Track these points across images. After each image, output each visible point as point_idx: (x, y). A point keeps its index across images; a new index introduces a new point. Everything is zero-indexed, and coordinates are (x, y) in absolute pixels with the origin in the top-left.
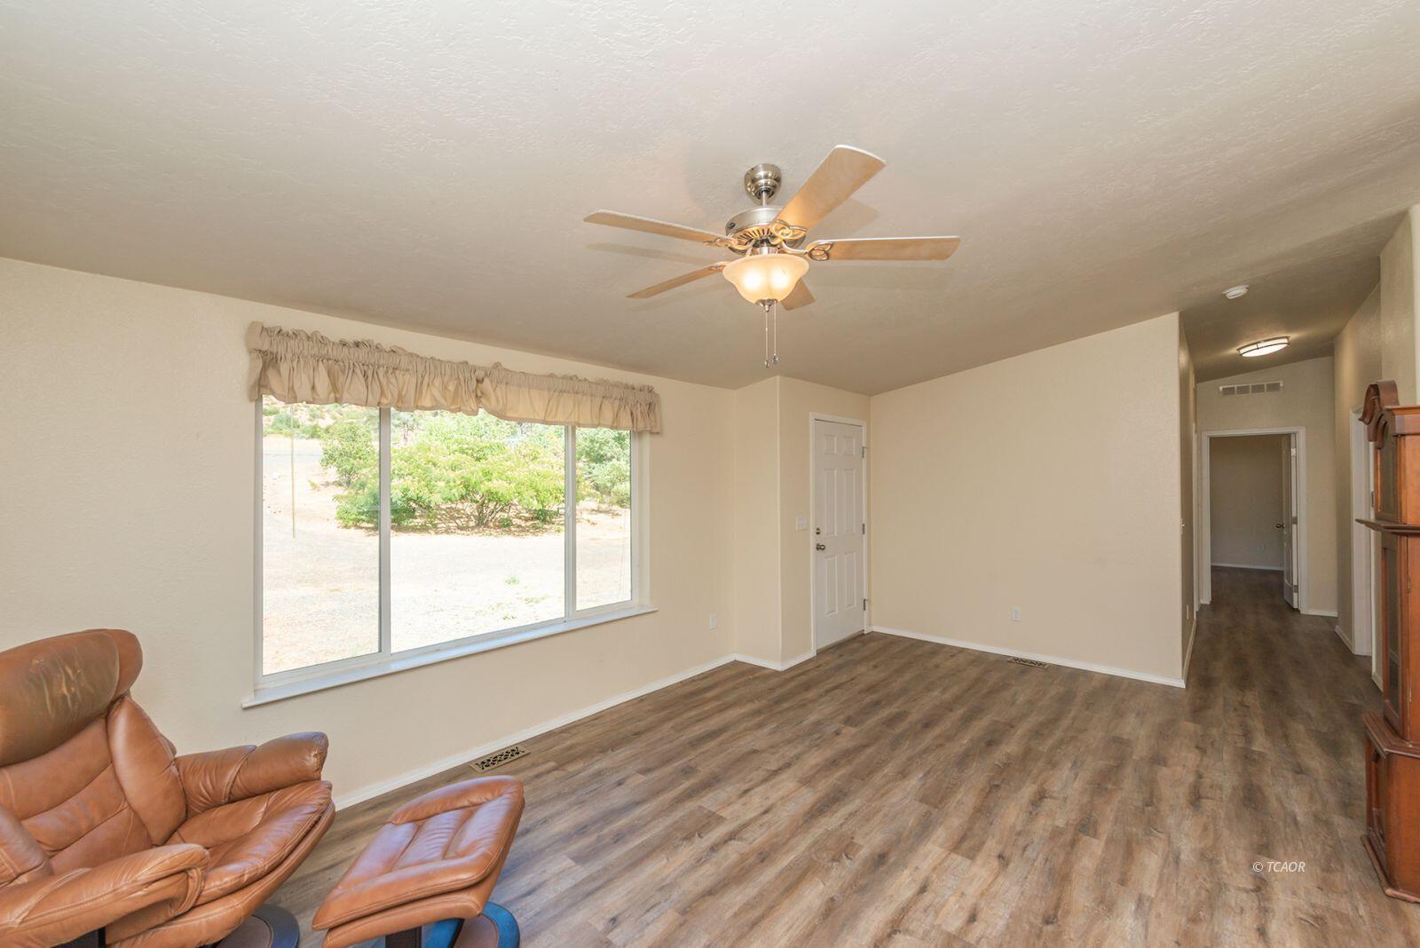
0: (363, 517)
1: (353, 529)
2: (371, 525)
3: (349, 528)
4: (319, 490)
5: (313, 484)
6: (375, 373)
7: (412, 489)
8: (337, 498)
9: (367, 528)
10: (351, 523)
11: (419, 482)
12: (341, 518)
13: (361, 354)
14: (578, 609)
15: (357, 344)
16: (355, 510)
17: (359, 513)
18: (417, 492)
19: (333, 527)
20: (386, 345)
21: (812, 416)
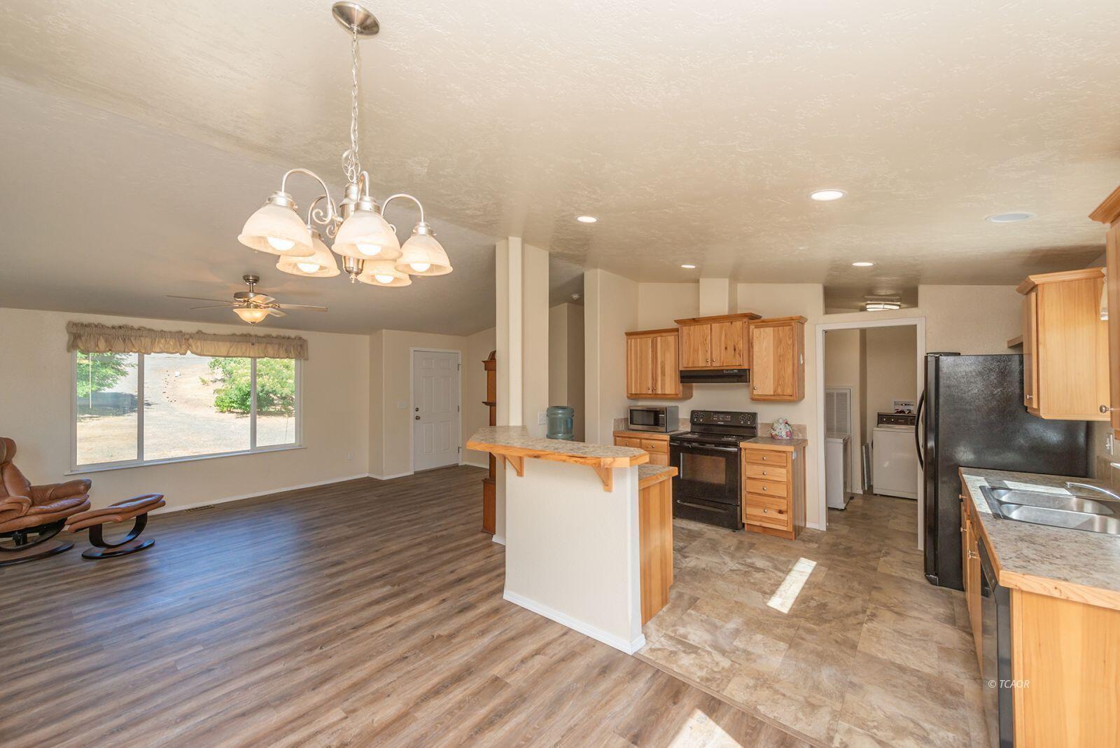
0: (234, 405)
1: (227, 413)
2: (240, 411)
3: (225, 412)
4: (208, 385)
5: (203, 381)
6: (129, 339)
7: (268, 384)
8: (217, 391)
9: (237, 413)
10: (225, 409)
11: (273, 379)
12: (218, 406)
13: (122, 332)
14: (257, 446)
15: (120, 327)
16: (228, 400)
17: (231, 402)
18: (272, 386)
19: (213, 413)
20: (136, 326)
21: (412, 349)
